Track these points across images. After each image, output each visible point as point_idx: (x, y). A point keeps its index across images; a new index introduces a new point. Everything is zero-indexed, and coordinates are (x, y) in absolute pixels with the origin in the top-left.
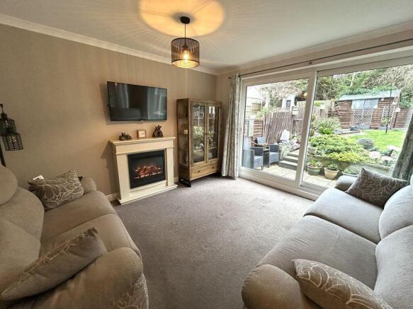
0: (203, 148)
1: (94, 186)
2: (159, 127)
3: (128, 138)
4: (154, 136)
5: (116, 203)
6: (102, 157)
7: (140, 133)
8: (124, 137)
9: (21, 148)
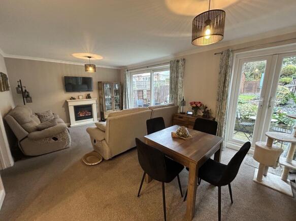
0: (111, 103)
1: (58, 116)
2: (89, 94)
3: (74, 99)
4: (87, 98)
5: (69, 126)
6: (63, 107)
7: (80, 97)
8: (73, 98)
9: (31, 102)
